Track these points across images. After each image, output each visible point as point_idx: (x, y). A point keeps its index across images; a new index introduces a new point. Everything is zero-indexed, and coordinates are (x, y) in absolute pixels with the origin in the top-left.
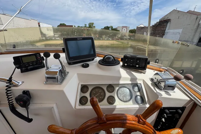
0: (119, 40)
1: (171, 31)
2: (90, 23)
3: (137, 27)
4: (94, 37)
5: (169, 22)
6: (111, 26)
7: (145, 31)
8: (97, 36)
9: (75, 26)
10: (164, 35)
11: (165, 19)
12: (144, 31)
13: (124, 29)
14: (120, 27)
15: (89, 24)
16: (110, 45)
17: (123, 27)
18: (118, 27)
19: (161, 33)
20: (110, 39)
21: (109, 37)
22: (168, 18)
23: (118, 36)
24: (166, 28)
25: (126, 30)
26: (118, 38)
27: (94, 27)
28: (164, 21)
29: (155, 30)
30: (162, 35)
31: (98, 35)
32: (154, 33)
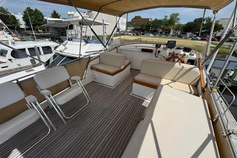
0: (215, 41)
2: (173, 14)
4: (174, 34)
6: (208, 17)
8: (178, 33)
9: (151, 19)
14: (226, 20)
15: (171, 16)
16: (195, 47)
18: (221, 20)
26: (215, 37)
27: (178, 19)
31: (181, 31)
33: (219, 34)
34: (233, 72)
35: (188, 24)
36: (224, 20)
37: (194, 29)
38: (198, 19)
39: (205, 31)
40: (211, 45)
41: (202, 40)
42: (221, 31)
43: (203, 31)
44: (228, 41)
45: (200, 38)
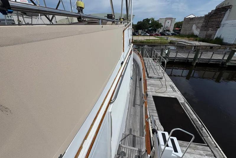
1: (230, 22)
3: (185, 19)
5: (229, 10)
6: (152, 18)
7: (195, 23)
10: (219, 28)
11: (224, 6)
12: (193, 24)
13: (168, 21)
16: (145, 40)
17: (167, 19)
18: (160, 19)
19: (215, 25)
20: (147, 34)
21: (147, 32)
22: (228, 3)
23: (159, 31)
24: (223, 17)
25: (170, 22)
28: (222, 8)
29: (208, 22)
30: (216, 28)
31: (134, 29)
32: (206, 26)
33: (161, 30)
34: (167, 51)
35: (139, 23)
36: (162, 20)
37: (144, 27)
38: (145, 19)
39: (151, 28)
40: (156, 38)
41: (150, 35)
42: (162, 28)
43: (150, 29)
44: (167, 35)
45: (148, 35)
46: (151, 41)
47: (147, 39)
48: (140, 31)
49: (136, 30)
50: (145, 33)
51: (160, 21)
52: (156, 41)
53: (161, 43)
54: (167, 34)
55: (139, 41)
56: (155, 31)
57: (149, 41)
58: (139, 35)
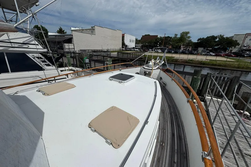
0: (232, 57)
8: (189, 49)
13: (250, 37)
14: (240, 36)
15: (181, 34)
16: (208, 61)
17: (248, 34)
18: (235, 35)
20: (211, 53)
21: (211, 51)
27: (189, 37)
31: (192, 47)
33: (235, 50)
37: (207, 45)
38: (210, 37)
39: (218, 47)
40: (228, 60)
41: (216, 55)
42: (237, 47)
43: (216, 47)
44: (246, 57)
45: (213, 54)
46: (218, 62)
47: (211, 60)
48: (200, 49)
49: (195, 48)
50: (207, 52)
51: (234, 37)
52: (228, 63)
53: (238, 68)
54: (246, 54)
55: (198, 61)
56: (225, 50)
57: (215, 63)
58: (198, 54)
